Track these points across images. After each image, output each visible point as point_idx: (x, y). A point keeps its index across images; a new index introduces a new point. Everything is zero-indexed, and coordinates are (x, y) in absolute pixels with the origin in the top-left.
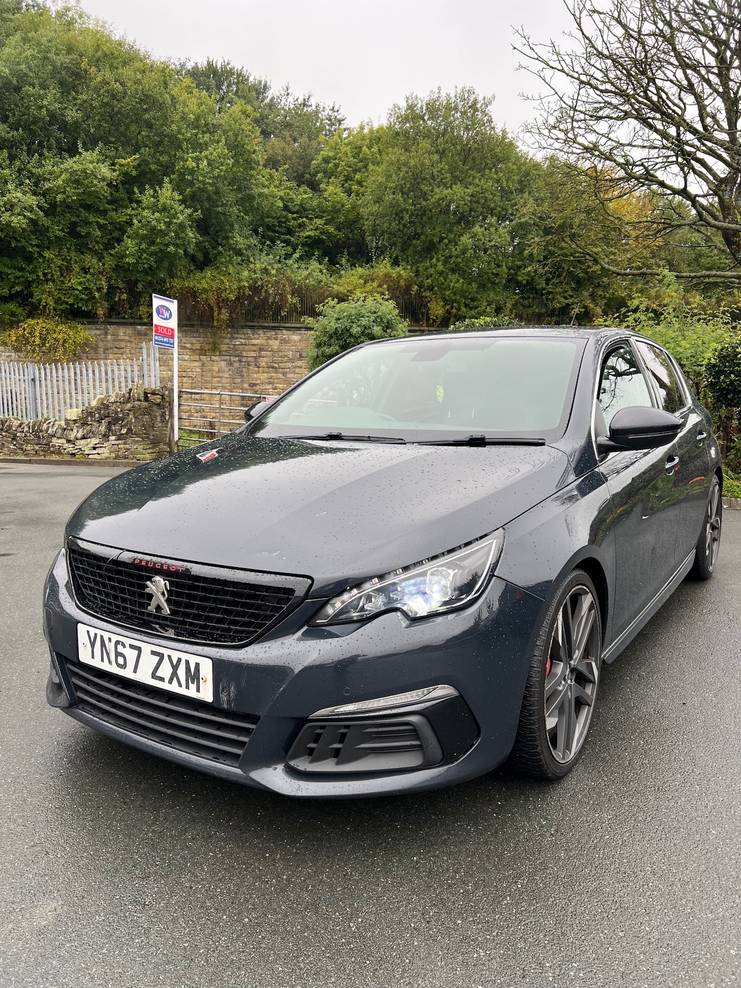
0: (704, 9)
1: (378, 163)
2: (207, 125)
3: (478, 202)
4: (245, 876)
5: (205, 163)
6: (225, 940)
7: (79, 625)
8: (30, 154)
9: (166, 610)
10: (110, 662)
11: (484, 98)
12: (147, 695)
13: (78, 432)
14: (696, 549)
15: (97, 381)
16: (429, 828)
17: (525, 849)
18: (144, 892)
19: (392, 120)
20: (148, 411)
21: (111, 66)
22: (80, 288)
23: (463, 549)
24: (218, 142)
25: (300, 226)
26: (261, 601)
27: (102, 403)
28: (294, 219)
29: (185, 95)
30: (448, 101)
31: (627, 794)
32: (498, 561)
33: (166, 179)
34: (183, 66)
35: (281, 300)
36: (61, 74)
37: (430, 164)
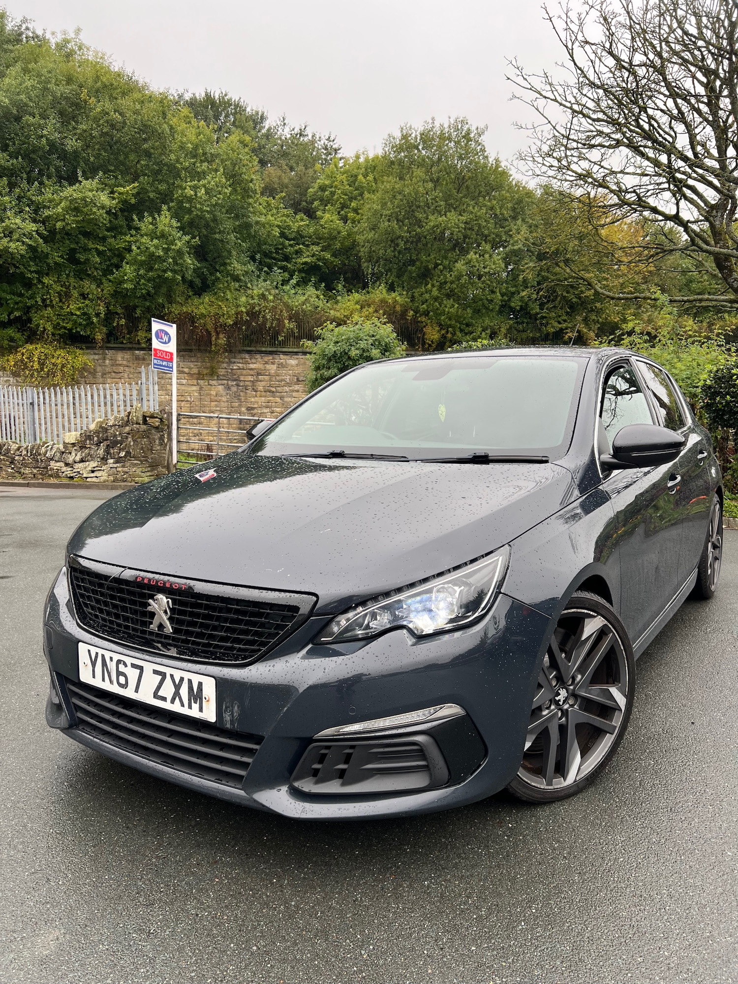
0: (694, 39)
1: (374, 191)
2: (204, 154)
3: (471, 229)
4: (252, 903)
5: (203, 191)
7: (80, 644)
8: (30, 181)
9: (169, 628)
10: (111, 682)
11: (477, 128)
12: (149, 715)
13: (76, 455)
14: (698, 568)
15: (96, 405)
16: (439, 851)
17: (538, 873)
18: (149, 920)
19: (387, 149)
20: (146, 434)
21: (111, 97)
22: (78, 313)
23: (469, 566)
24: (216, 170)
25: (297, 252)
26: (265, 618)
27: (101, 427)
28: (291, 246)
29: (184, 125)
30: (442, 131)
31: (639, 815)
32: (504, 578)
33: (164, 207)
34: (180, 96)
35: (278, 325)
36: (61, 104)
37: (425, 192)
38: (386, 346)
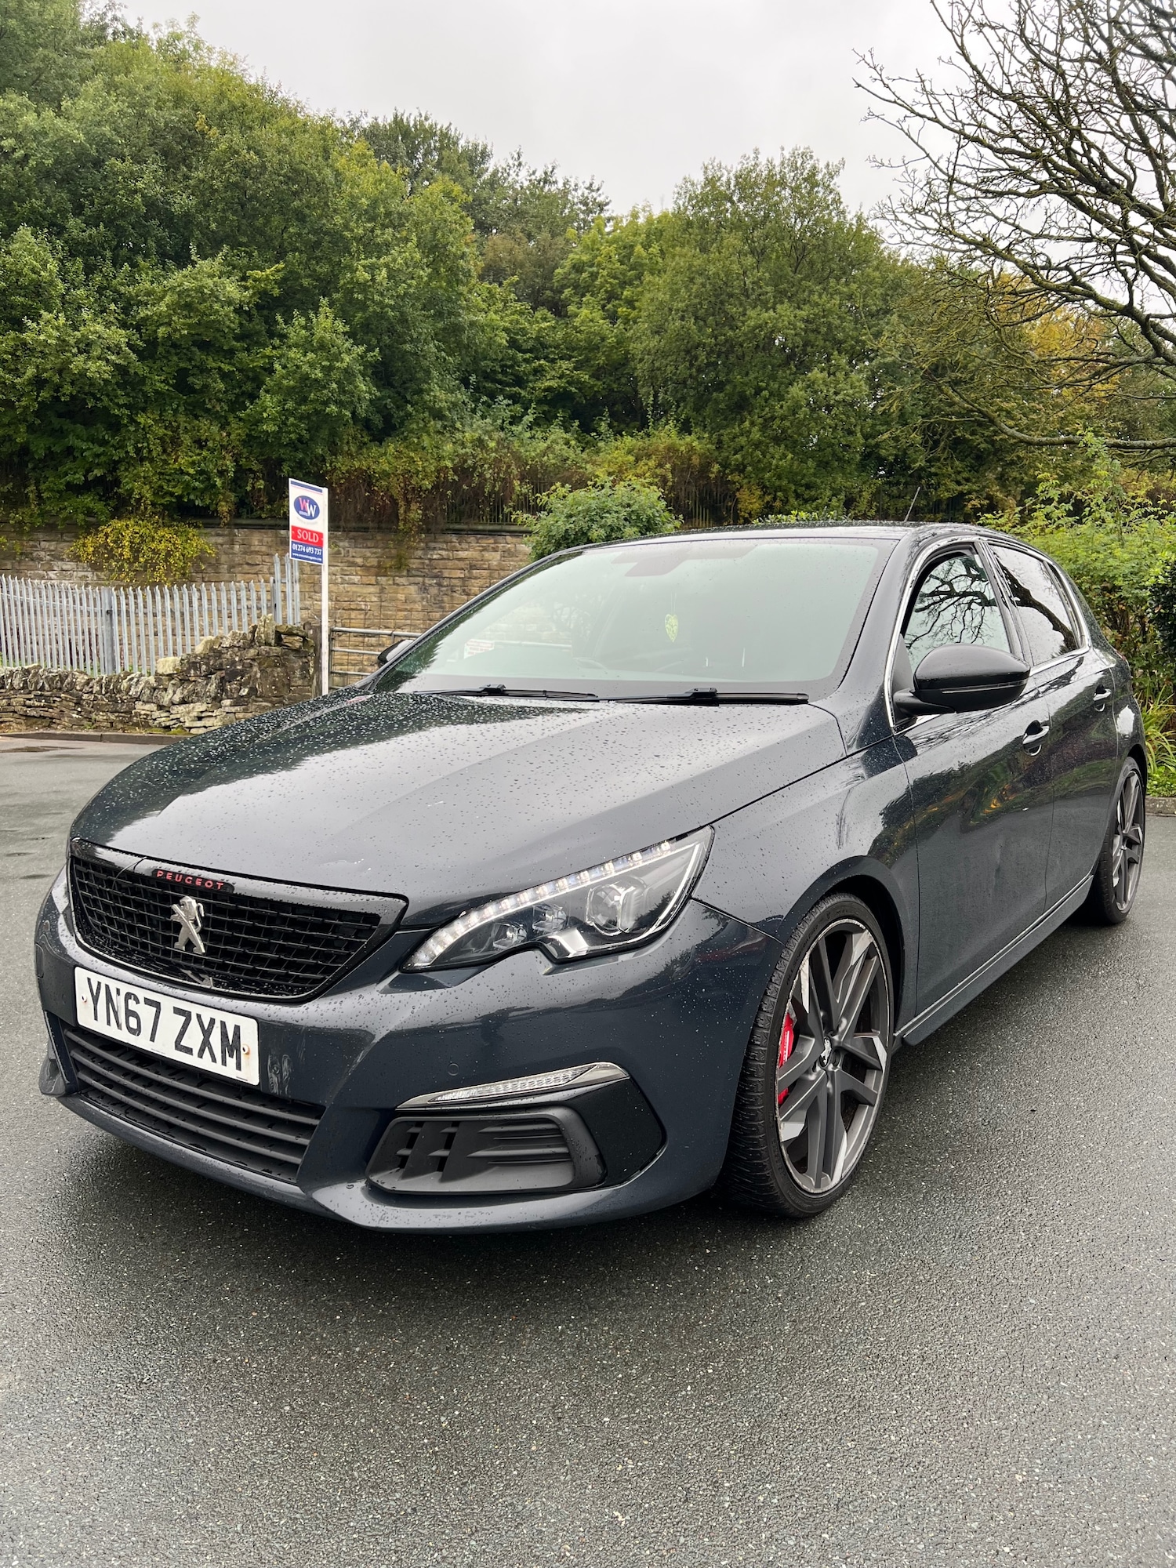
1: (659, 271)
2: (388, 214)
3: (817, 331)
4: (298, 1346)
5: (384, 272)
6: (249, 1436)
7: (77, 969)
8: (116, 263)
9: (201, 947)
10: (119, 1026)
11: (828, 165)
12: (171, 1076)
13: (174, 692)
14: (1093, 874)
15: (206, 614)
16: (591, 1284)
17: (731, 1319)
18: (144, 1365)
19: (681, 203)
20: (281, 661)
21: (243, 124)
22: (191, 471)
24: (407, 240)
25: (536, 371)
26: (333, 933)
27: (212, 649)
28: (526, 361)
29: (357, 169)
30: (770, 171)
32: (699, 876)
33: (324, 301)
34: (355, 123)
35: (504, 489)
36: (165, 139)
37: (741, 272)
38: (648, 521)
